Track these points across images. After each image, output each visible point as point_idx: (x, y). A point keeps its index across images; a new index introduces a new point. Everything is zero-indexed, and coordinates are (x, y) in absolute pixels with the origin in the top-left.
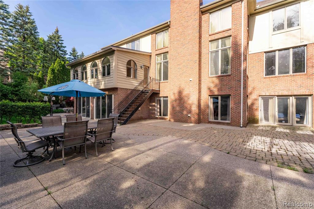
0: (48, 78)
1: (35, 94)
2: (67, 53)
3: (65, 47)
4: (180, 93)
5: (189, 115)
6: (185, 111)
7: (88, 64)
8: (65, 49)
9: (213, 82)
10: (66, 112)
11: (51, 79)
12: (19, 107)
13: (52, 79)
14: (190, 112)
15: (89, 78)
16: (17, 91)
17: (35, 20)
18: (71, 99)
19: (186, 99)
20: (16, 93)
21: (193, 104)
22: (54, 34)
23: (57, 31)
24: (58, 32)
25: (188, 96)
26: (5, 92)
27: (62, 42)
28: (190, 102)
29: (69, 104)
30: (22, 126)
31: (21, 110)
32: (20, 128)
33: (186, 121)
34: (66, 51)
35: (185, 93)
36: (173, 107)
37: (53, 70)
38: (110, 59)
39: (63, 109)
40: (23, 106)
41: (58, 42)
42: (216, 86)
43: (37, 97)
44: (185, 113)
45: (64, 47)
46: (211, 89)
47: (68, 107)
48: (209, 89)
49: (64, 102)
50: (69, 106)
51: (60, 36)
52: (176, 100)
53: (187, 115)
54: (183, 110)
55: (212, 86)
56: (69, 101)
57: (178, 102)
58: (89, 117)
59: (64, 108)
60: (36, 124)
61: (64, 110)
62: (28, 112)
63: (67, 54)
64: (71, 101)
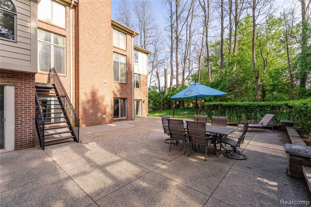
4: (94, 94)
5: (104, 116)
6: (99, 113)
9: (116, 87)
14: (105, 113)
19: (100, 101)
21: (107, 105)
25: (103, 98)
28: (105, 103)
33: (100, 123)
35: (99, 94)
36: (85, 110)
42: (118, 91)
44: (99, 115)
46: (115, 93)
48: (114, 92)
52: (88, 102)
53: (101, 117)
54: (97, 112)
55: (116, 90)
57: (91, 103)
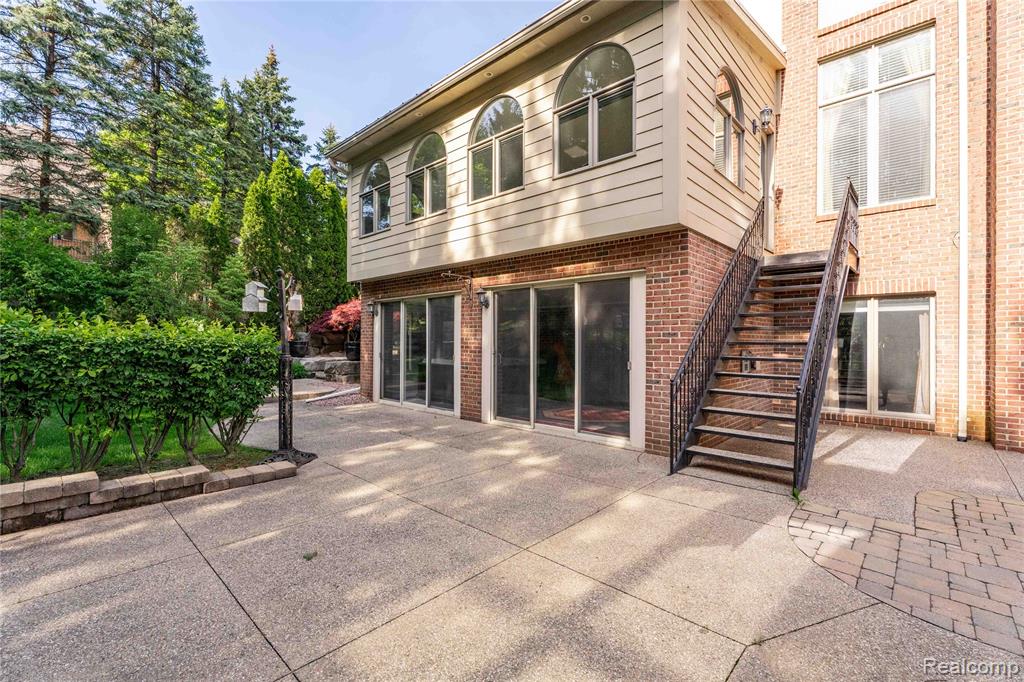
0: (246, 231)
1: (195, 297)
2: (307, 143)
3: (301, 124)
7: (456, 122)
8: (301, 132)
10: (313, 376)
11: (254, 236)
12: (83, 355)
13: (260, 234)
15: (462, 198)
16: (123, 285)
17: (194, 11)
18: (331, 322)
20: (121, 291)
22: (261, 75)
23: (273, 64)
24: (274, 69)
26: (71, 285)
27: (288, 104)
29: (322, 340)
30: (95, 499)
31: (92, 374)
32: (84, 511)
34: (305, 138)
37: (264, 199)
38: (631, 48)
39: (304, 362)
40: (111, 346)
41: (277, 103)
43: (204, 305)
45: (295, 124)
47: (319, 354)
49: (304, 335)
50: (320, 348)
51: (283, 81)
56: (323, 331)
58: (452, 407)
59: (302, 356)
60: (198, 477)
61: (306, 368)
62: (147, 387)
63: (309, 147)
64: (332, 327)
